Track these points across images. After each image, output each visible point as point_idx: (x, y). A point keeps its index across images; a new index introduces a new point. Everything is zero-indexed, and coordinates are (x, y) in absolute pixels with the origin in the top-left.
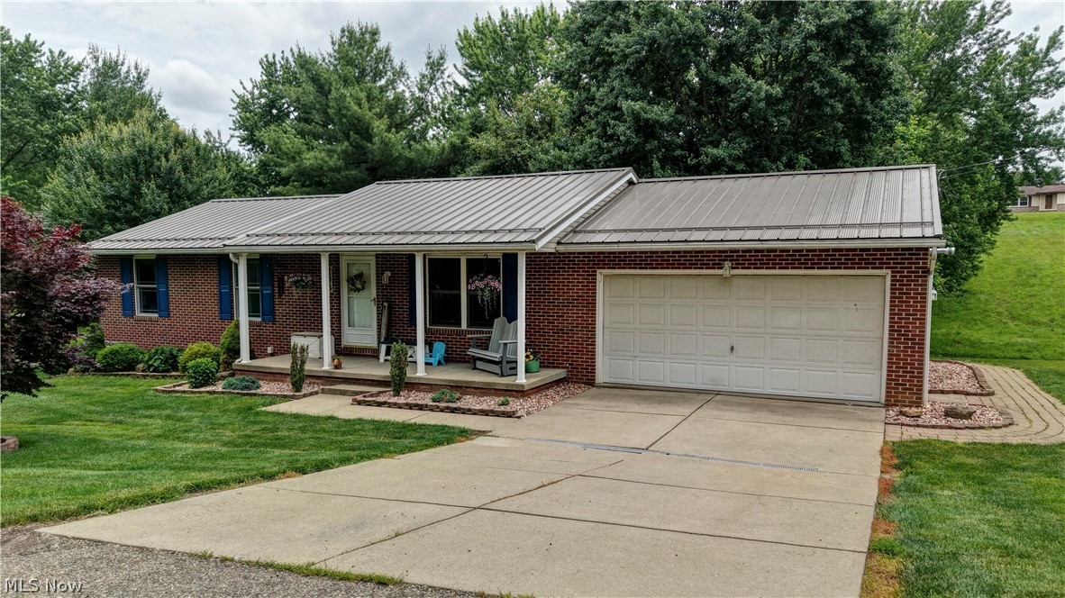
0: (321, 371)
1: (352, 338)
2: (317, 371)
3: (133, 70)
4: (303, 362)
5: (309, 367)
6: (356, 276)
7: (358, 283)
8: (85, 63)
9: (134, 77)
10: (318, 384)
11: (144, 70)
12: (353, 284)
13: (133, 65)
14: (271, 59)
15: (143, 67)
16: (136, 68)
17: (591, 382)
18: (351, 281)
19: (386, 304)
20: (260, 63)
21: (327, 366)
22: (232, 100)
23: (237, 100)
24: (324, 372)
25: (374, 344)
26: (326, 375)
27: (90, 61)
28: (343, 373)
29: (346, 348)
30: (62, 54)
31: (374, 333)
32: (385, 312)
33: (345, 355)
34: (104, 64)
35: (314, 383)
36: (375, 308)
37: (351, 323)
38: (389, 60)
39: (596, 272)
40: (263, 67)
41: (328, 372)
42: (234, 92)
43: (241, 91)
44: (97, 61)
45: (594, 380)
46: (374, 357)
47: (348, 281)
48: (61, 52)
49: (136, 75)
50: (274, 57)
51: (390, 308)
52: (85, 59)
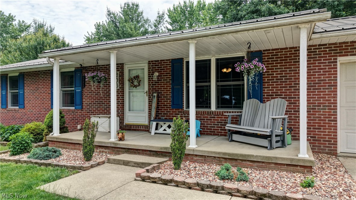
0: (108, 143)
1: (130, 119)
2: (105, 143)
3: (49, 28)
4: (94, 136)
5: (98, 139)
6: (134, 77)
7: (135, 81)
8: (32, 25)
9: (49, 30)
10: (106, 152)
11: (53, 28)
12: (132, 83)
13: (49, 26)
14: (98, 24)
15: (53, 26)
16: (50, 27)
17: (333, 153)
18: (131, 80)
19: (155, 95)
20: (95, 25)
21: (113, 139)
22: (84, 38)
23: (86, 38)
24: (111, 143)
25: (146, 123)
26: (112, 146)
27: (33, 24)
28: (126, 145)
29: (127, 125)
30: (23, 22)
31: (147, 114)
32: (155, 100)
33: (126, 130)
34: (38, 25)
35: (103, 152)
36: (147, 98)
37: (132, 109)
38: (142, 17)
39: (336, 59)
40: (96, 27)
41: (114, 143)
42: (85, 35)
43: (88, 35)
44: (36, 24)
45: (336, 150)
46: (146, 131)
47: (129, 80)
48: (23, 21)
49: (50, 29)
50: (100, 23)
51: (158, 97)
52: (31, 23)
